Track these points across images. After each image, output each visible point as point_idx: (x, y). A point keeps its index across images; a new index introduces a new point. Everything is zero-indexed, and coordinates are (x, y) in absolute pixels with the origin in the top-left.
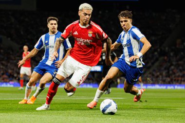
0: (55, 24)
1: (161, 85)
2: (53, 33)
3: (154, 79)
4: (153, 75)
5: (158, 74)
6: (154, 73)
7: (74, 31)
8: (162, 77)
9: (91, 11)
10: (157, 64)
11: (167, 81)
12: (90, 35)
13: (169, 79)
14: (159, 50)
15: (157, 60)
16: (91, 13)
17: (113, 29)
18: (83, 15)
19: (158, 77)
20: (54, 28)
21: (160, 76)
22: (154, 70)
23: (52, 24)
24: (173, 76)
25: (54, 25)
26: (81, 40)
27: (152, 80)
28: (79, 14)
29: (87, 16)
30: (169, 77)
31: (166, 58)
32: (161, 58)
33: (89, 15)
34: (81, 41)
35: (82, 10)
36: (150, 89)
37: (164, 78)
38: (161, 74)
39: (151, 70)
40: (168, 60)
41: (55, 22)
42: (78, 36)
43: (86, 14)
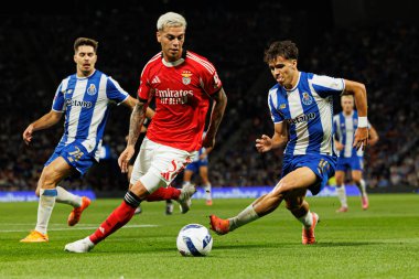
0: (89, 54)
1: (244, 188)
2: (86, 73)
3: (229, 175)
4: (227, 165)
5: (239, 161)
6: (228, 160)
7: (153, 77)
8: (249, 169)
9: (184, 28)
10: (235, 137)
11: (259, 178)
12: (187, 81)
13: (264, 174)
14: (240, 102)
15: (236, 127)
16: (182, 32)
17: (130, 54)
18: (167, 40)
19: (238, 168)
20: (87, 64)
21: (244, 167)
22: (229, 154)
23: (83, 54)
24: (275, 166)
25: (87, 57)
26: (169, 93)
27: (225, 178)
28: (159, 39)
29: (176, 41)
30: (265, 168)
31: (257, 122)
32: (246, 124)
33: (179, 38)
34: (169, 96)
35: (162, 29)
36: (221, 199)
37: (254, 172)
38: (246, 162)
39: (221, 154)
40: (262, 127)
41: (90, 49)
42: (162, 86)
43: (172, 38)
